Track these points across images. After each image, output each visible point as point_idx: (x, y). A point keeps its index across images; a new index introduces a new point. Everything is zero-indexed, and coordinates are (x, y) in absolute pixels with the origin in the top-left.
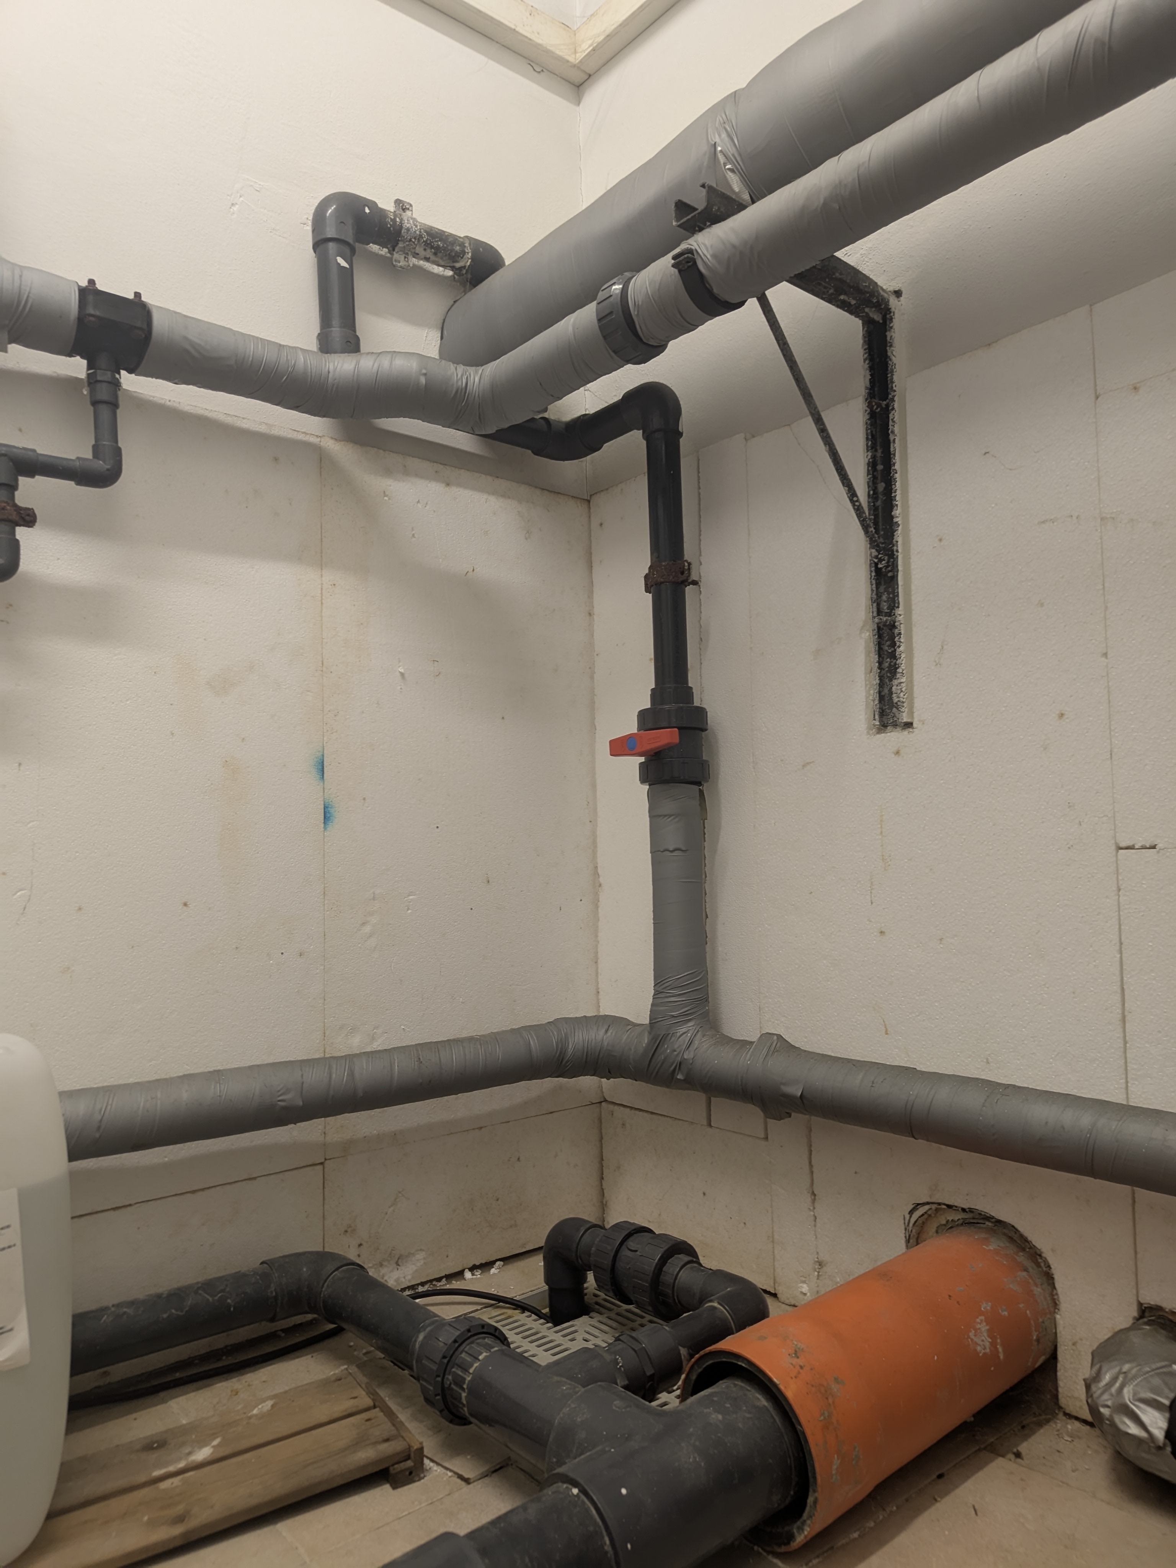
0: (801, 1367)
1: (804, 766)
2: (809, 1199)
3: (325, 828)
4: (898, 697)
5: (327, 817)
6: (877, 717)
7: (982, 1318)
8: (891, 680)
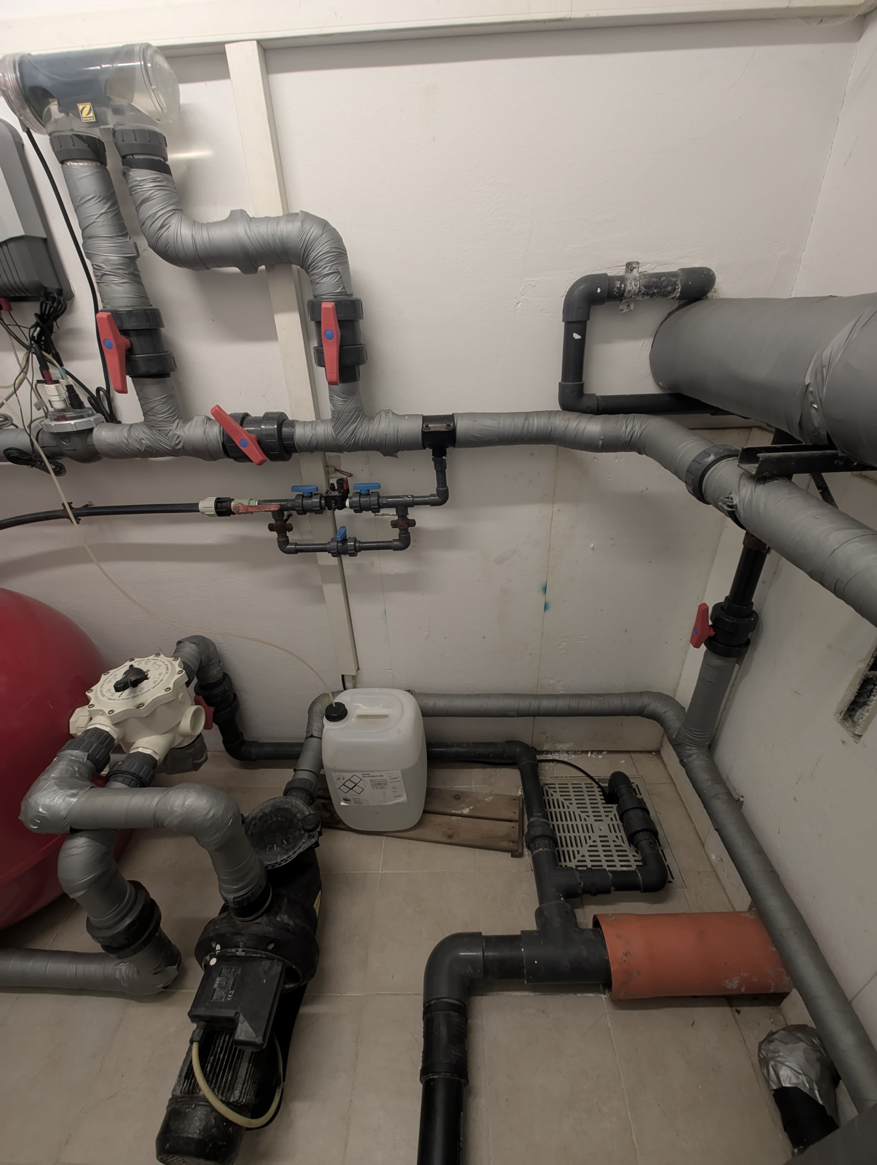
0: (625, 961)
1: (796, 692)
3: (545, 612)
4: (858, 719)
5: (546, 607)
6: (842, 714)
7: (739, 978)
8: (859, 707)
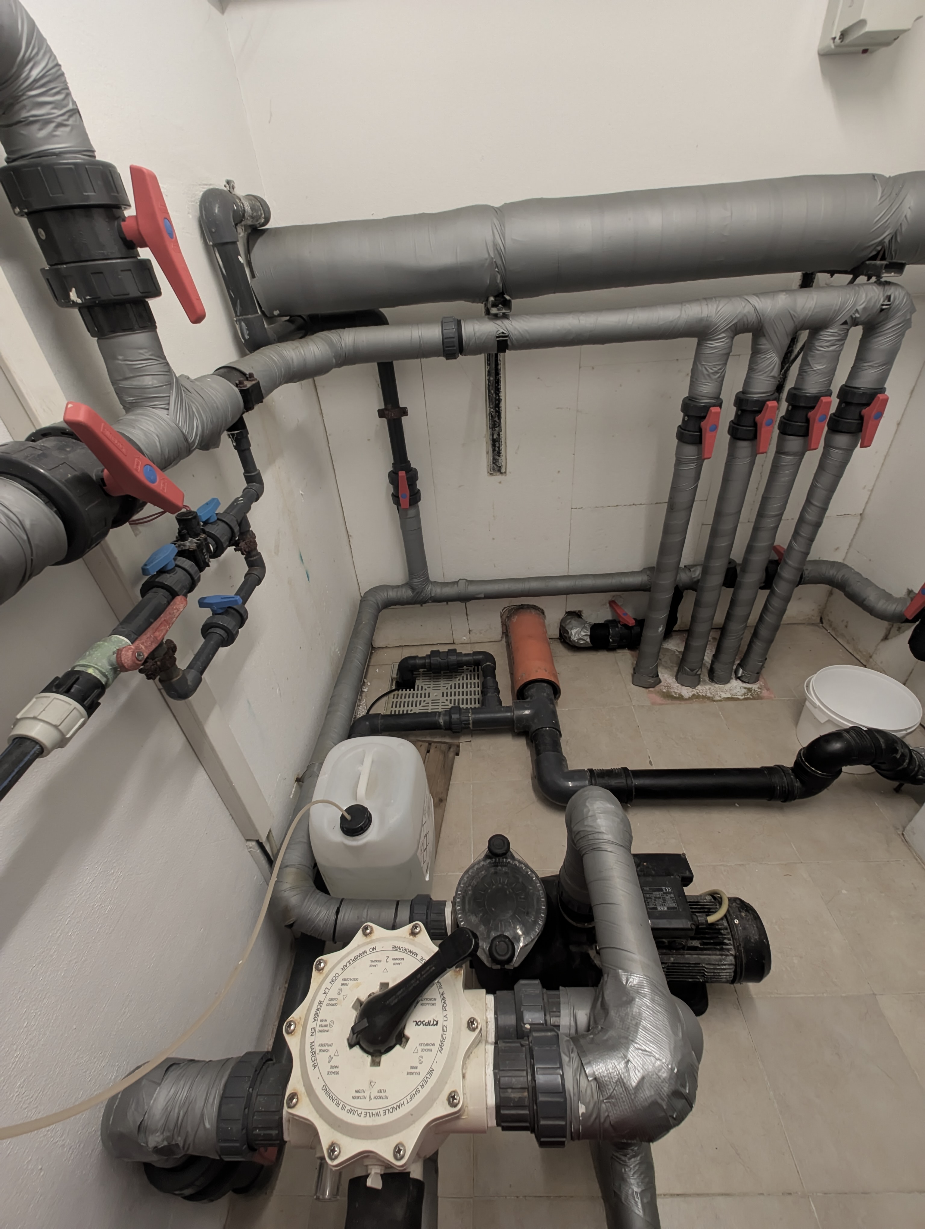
1: (459, 487)
2: (466, 616)
3: (309, 583)
4: (500, 463)
5: (308, 577)
6: (491, 470)
8: (498, 457)
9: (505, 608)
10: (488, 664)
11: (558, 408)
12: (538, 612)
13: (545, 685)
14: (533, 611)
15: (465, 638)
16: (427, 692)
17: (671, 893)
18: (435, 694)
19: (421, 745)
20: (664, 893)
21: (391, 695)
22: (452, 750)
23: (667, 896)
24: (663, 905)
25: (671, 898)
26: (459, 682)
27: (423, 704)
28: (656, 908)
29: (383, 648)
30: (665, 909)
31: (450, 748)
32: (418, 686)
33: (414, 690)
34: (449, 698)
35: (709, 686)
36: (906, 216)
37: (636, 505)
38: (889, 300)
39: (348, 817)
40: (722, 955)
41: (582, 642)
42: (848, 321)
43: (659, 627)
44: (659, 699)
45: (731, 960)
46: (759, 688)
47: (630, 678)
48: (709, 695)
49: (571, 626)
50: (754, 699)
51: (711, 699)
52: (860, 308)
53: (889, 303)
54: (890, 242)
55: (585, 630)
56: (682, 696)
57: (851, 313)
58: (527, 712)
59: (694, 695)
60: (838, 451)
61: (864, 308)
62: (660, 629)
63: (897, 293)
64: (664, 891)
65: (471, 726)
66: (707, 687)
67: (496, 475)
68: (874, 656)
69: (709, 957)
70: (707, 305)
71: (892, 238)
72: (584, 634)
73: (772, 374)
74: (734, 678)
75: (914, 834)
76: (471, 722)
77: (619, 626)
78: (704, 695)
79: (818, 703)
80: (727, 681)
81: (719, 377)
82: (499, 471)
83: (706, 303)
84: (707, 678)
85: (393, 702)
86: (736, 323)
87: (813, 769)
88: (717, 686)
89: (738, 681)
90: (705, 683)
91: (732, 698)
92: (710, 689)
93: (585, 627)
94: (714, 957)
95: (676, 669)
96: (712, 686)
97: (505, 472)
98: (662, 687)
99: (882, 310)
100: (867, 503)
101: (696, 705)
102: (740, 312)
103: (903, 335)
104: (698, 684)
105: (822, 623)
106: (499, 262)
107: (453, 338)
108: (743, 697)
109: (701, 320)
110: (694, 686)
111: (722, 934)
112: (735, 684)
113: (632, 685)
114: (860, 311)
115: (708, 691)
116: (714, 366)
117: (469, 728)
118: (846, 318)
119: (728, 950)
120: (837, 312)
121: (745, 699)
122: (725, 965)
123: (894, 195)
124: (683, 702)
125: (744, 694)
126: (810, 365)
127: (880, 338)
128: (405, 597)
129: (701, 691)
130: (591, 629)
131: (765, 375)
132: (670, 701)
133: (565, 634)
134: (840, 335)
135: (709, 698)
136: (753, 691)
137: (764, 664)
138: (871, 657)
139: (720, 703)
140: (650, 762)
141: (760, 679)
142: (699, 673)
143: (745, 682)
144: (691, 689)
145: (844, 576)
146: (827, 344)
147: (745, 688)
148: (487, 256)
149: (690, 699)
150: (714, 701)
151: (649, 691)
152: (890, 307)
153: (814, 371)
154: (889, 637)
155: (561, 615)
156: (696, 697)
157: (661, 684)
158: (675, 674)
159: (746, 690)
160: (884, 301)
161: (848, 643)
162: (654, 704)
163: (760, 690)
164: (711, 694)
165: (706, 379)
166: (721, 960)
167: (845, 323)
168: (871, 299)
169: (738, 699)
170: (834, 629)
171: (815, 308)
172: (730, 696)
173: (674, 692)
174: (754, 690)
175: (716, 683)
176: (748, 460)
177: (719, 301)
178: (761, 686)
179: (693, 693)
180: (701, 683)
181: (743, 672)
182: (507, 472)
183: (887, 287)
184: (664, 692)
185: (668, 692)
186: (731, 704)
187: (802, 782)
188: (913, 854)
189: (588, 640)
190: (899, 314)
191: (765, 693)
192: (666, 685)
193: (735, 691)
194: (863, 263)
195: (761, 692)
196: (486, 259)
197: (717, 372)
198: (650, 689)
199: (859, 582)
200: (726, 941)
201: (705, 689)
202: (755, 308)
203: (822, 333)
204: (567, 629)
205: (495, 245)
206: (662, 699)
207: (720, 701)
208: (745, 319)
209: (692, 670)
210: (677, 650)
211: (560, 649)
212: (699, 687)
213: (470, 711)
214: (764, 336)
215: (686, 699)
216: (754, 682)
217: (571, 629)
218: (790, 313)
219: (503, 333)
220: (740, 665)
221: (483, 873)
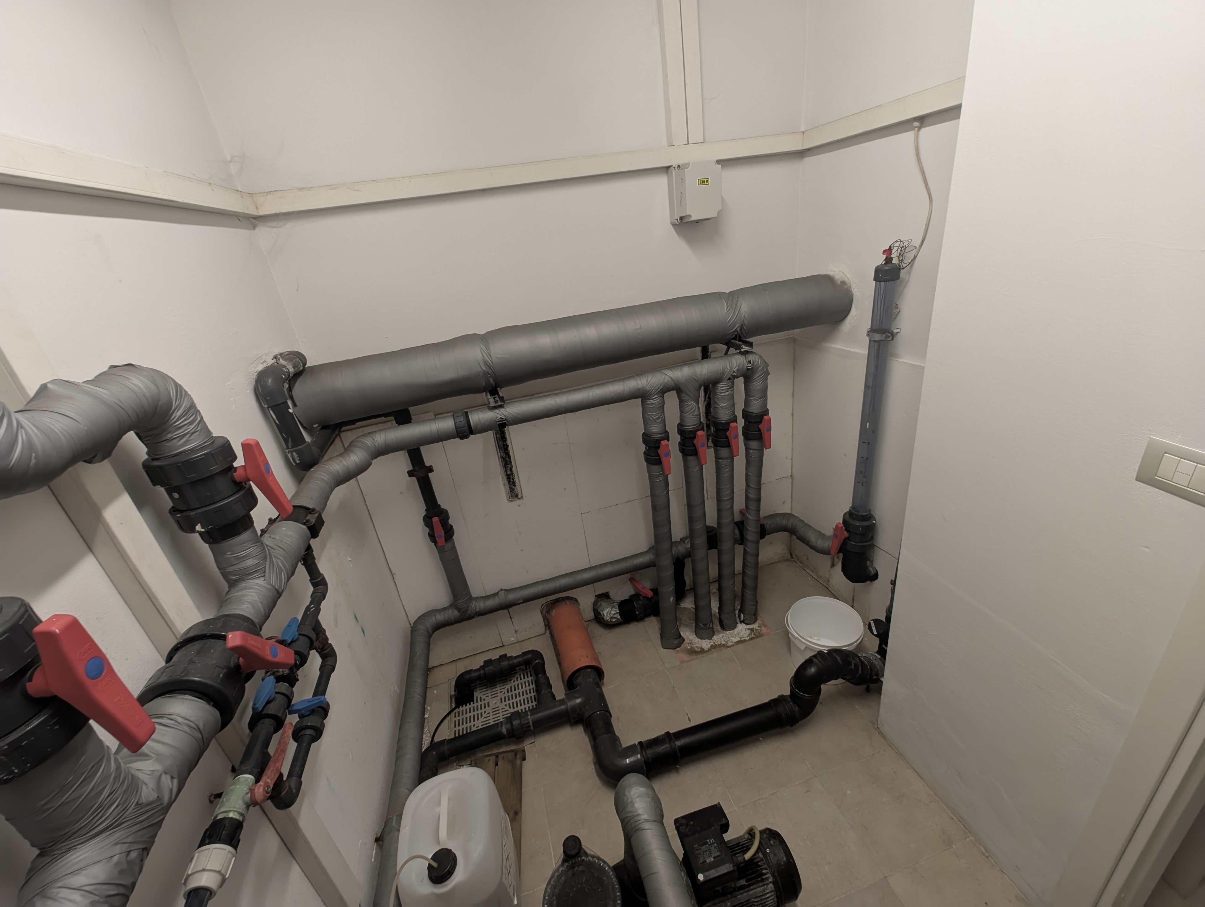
1: (486, 515)
2: (510, 619)
3: (364, 636)
4: (516, 491)
5: (364, 632)
6: (510, 498)
8: (513, 487)
9: (543, 605)
10: (537, 661)
11: (554, 444)
12: (573, 602)
13: (589, 670)
14: (568, 602)
15: (512, 639)
16: (486, 702)
17: (714, 843)
18: (494, 702)
19: (489, 760)
20: (709, 845)
21: (453, 715)
22: (518, 756)
23: (712, 847)
24: (710, 856)
25: (715, 847)
26: (514, 684)
27: (484, 715)
28: (705, 861)
29: (437, 667)
30: (712, 859)
31: (516, 755)
32: (477, 697)
33: (474, 703)
34: (507, 702)
35: (722, 635)
36: (744, 316)
37: (631, 501)
38: (750, 363)
39: (435, 865)
40: (763, 885)
41: (614, 620)
42: (731, 377)
43: (670, 597)
44: (686, 657)
45: (771, 888)
46: (759, 627)
47: (659, 642)
48: (723, 642)
49: (602, 608)
50: (757, 637)
51: (725, 646)
52: (735, 370)
53: (751, 365)
54: (741, 330)
55: (615, 609)
56: (703, 649)
57: (731, 373)
58: (578, 701)
59: (712, 646)
60: (755, 452)
61: (738, 370)
62: (672, 599)
63: (754, 359)
64: (709, 843)
65: (532, 728)
66: (721, 635)
67: (515, 500)
68: (830, 580)
69: (755, 890)
70: (640, 380)
71: (741, 328)
72: (614, 612)
73: (695, 414)
74: (739, 622)
75: (883, 725)
76: (531, 724)
77: (642, 598)
78: (719, 643)
79: (796, 635)
80: (734, 627)
81: (661, 420)
82: (517, 496)
83: (639, 379)
84: (719, 628)
85: (455, 721)
86: (662, 389)
87: (802, 693)
88: (728, 632)
89: (743, 624)
90: (719, 632)
91: (741, 641)
92: (723, 636)
93: (613, 607)
94: (758, 889)
95: (694, 625)
96: (724, 633)
97: (522, 497)
98: (686, 645)
99: (748, 369)
100: (792, 468)
101: (715, 655)
102: (662, 382)
103: (767, 379)
104: (713, 635)
105: (793, 558)
106: (490, 371)
107: (464, 427)
108: (749, 637)
109: (639, 390)
110: (710, 638)
111: (760, 866)
112: (741, 628)
113: (662, 649)
114: (735, 371)
115: (722, 639)
116: (656, 415)
117: (530, 730)
118: (729, 376)
119: (767, 879)
120: (723, 373)
121: (751, 639)
122: (768, 893)
123: (734, 305)
124: (705, 655)
125: (749, 635)
126: (717, 404)
127: (754, 383)
128: (452, 618)
129: (717, 641)
130: (619, 607)
131: (691, 414)
132: (694, 657)
133: (599, 616)
134: (729, 386)
135: (723, 646)
136: (755, 631)
137: (756, 606)
138: (829, 581)
139: (732, 648)
140: (689, 718)
141: (759, 618)
142: (711, 626)
143: (748, 624)
144: (709, 641)
145: (792, 524)
146: (723, 391)
147: (749, 629)
148: (480, 369)
149: (709, 650)
150: (728, 647)
151: (677, 651)
152: (752, 368)
153: (721, 407)
154: (835, 563)
155: (593, 599)
156: (714, 647)
157: (685, 642)
158: (694, 629)
159: (749, 631)
160: (747, 364)
161: (813, 572)
162: (682, 662)
163: (759, 628)
164: (725, 641)
165: (653, 423)
166: (764, 891)
167: (729, 379)
168: (739, 364)
169: (745, 641)
170: (801, 562)
171: (708, 373)
172: (739, 639)
173: (696, 647)
174: (756, 629)
175: (726, 630)
176: (697, 468)
177: (647, 377)
178: (760, 624)
179: (711, 644)
180: (716, 633)
181: (744, 617)
182: (524, 497)
183: (747, 356)
184: (689, 649)
185: (692, 648)
186: (740, 646)
187: (799, 706)
188: (887, 742)
189: (619, 617)
190: (759, 369)
191: (764, 630)
192: (689, 642)
193: (742, 634)
194: (730, 341)
195: (761, 630)
196: (480, 372)
197: (658, 418)
198: (677, 649)
199: (802, 527)
200: (764, 871)
201: (719, 638)
202: (672, 379)
203: (718, 385)
204: (599, 611)
205: (485, 363)
206: (688, 655)
207: (733, 646)
208: (667, 385)
209: (705, 625)
210: (692, 607)
211: (597, 630)
212: (715, 637)
213: (529, 713)
214: (682, 392)
215: (707, 651)
216: (754, 622)
217: (603, 610)
218: (695, 379)
219: (501, 418)
220: (741, 611)
221: (563, 878)
